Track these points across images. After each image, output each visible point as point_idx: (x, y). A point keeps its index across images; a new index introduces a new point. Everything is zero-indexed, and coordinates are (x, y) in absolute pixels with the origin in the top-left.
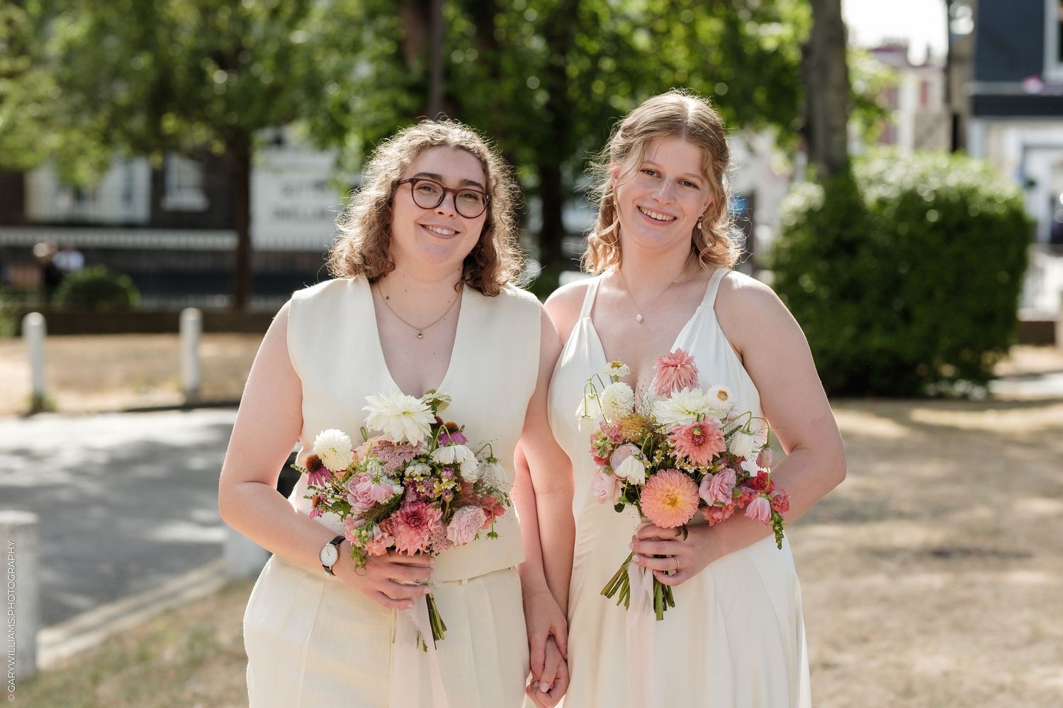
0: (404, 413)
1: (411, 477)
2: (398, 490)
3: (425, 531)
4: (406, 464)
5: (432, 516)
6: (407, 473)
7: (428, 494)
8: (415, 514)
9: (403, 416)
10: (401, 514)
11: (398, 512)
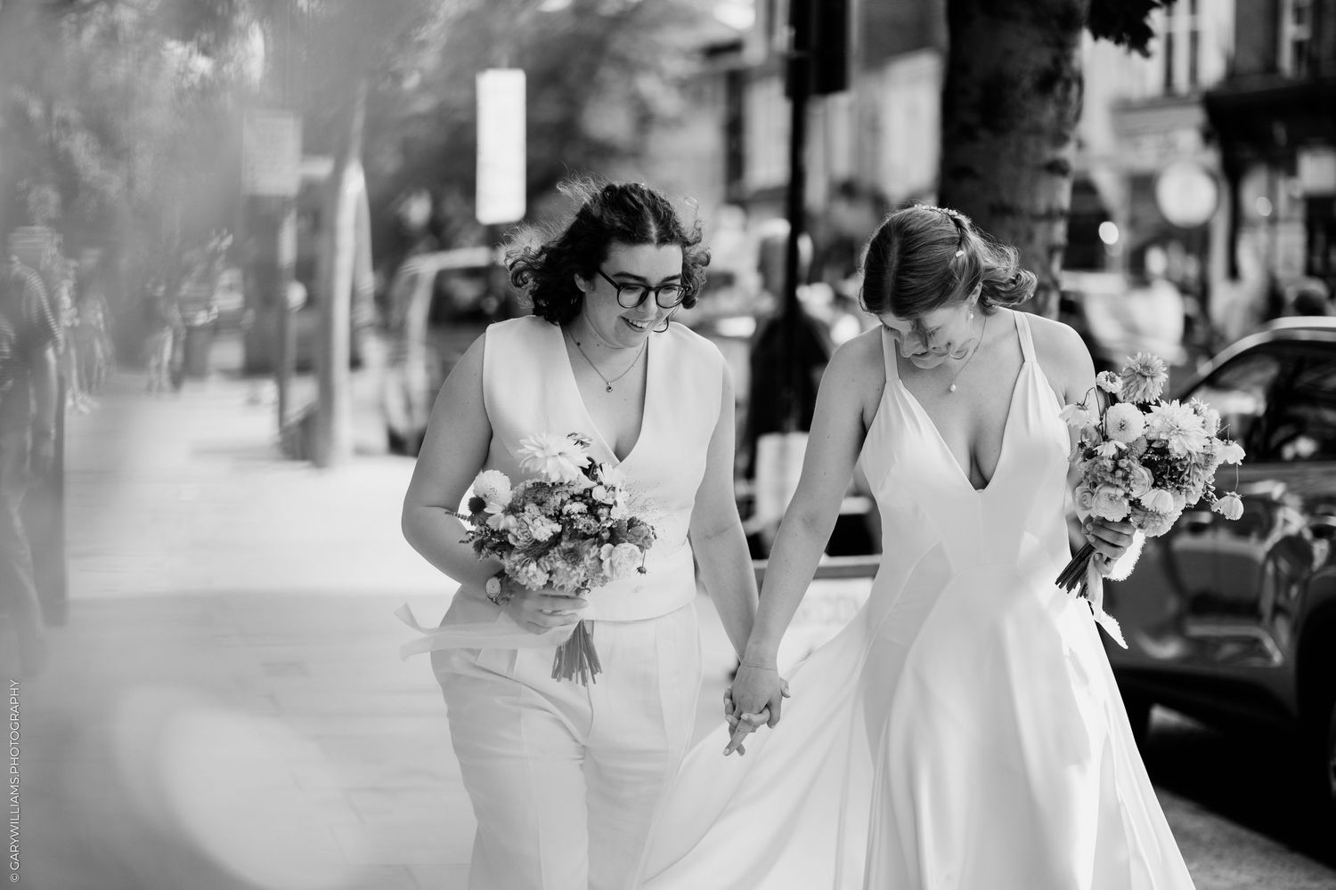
0: (560, 454)
1: (568, 515)
2: (558, 528)
3: (581, 566)
4: (563, 503)
5: (588, 552)
6: (565, 512)
7: (586, 531)
8: (571, 551)
9: (559, 457)
10: (559, 550)
11: (556, 548)
